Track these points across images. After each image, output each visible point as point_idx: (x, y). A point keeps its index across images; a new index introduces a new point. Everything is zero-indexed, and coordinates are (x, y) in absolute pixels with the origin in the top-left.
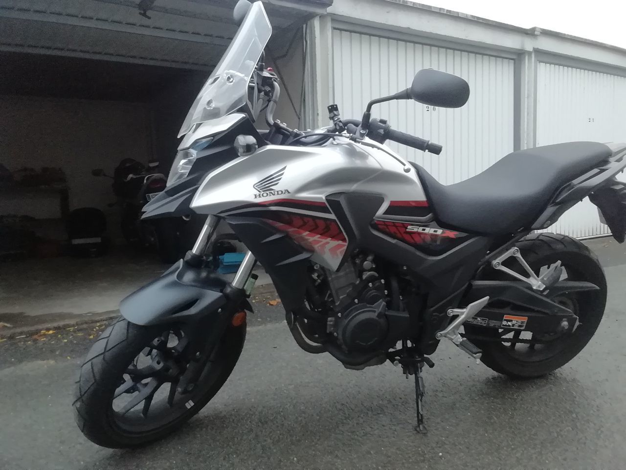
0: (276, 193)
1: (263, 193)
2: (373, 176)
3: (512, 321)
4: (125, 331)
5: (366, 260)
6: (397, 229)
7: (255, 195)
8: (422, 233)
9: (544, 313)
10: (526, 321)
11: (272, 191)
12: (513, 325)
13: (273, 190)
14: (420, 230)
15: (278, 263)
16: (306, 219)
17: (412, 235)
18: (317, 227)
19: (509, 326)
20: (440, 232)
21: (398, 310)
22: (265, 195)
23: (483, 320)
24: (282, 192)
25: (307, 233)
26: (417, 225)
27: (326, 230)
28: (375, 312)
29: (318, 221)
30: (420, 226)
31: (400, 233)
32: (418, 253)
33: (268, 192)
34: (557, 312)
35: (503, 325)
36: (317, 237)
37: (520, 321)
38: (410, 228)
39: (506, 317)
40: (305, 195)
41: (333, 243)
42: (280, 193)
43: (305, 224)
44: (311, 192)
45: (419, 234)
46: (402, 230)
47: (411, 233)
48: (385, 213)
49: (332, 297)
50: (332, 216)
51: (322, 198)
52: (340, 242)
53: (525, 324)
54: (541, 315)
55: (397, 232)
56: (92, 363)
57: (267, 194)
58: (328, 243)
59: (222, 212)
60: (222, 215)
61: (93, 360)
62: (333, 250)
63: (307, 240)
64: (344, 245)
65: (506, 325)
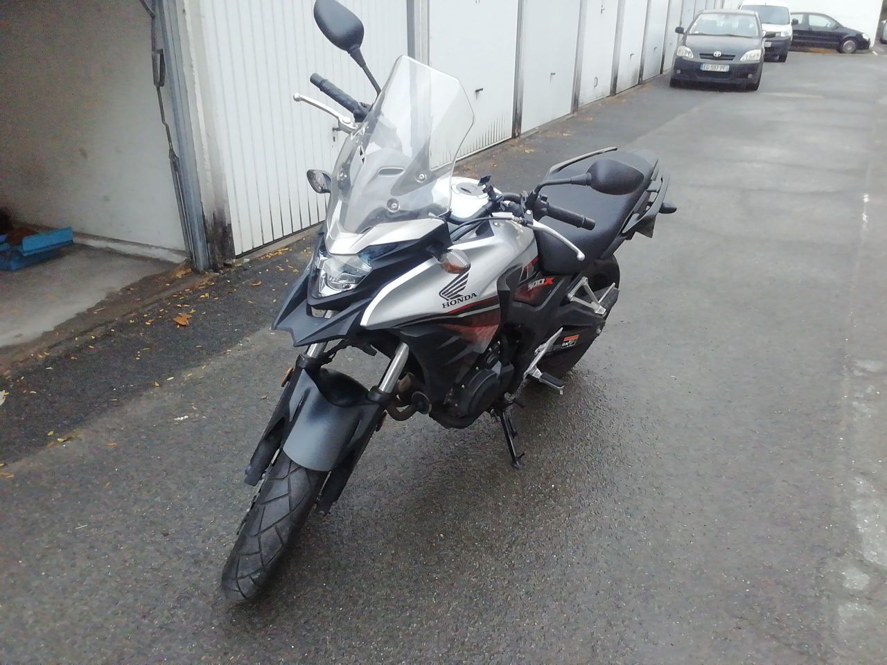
0: (464, 298)
1: (451, 300)
3: (568, 341)
7: (443, 305)
8: (534, 288)
11: (460, 298)
13: (460, 296)
16: (482, 316)
22: (453, 303)
24: (469, 296)
25: (479, 328)
29: (488, 314)
31: (525, 295)
33: (455, 299)
36: (483, 330)
37: (573, 340)
38: (529, 287)
39: (567, 339)
40: (486, 294)
41: (491, 329)
42: (467, 298)
43: (480, 320)
46: (526, 292)
50: (499, 305)
51: (495, 292)
52: (495, 326)
53: (576, 341)
56: (276, 528)
57: (456, 301)
58: (487, 331)
59: (398, 325)
61: (277, 524)
62: (489, 335)
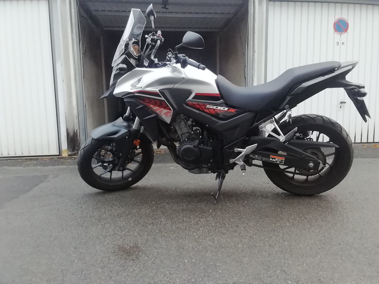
2: (184, 81)
3: (275, 159)
4: (91, 141)
5: (189, 121)
6: (200, 106)
7: (131, 89)
8: (215, 109)
9: (297, 157)
10: (284, 160)
12: (276, 161)
14: (215, 107)
15: (144, 118)
16: (151, 100)
17: (209, 109)
18: (156, 103)
19: (274, 161)
20: (226, 109)
21: (208, 146)
22: (134, 89)
23: (258, 156)
25: (152, 105)
26: (213, 105)
27: (161, 104)
28: (192, 145)
29: (156, 100)
30: (214, 106)
31: (202, 108)
32: (213, 119)
34: (304, 157)
35: (270, 161)
36: (157, 108)
37: (280, 159)
38: (208, 106)
39: (271, 156)
40: (149, 89)
41: (165, 111)
42: (139, 88)
43: (150, 101)
44: (152, 88)
45: (214, 109)
46: (203, 107)
47: (208, 109)
48: (193, 98)
49: (179, 137)
50: (163, 99)
51: (156, 91)
52: (168, 110)
53: (284, 162)
54: (294, 158)
55: (200, 108)
58: (163, 110)
59: (123, 96)
60: (123, 97)
61: (81, 150)
62: (166, 114)
63: (153, 108)
64: (171, 112)
65: (272, 161)
